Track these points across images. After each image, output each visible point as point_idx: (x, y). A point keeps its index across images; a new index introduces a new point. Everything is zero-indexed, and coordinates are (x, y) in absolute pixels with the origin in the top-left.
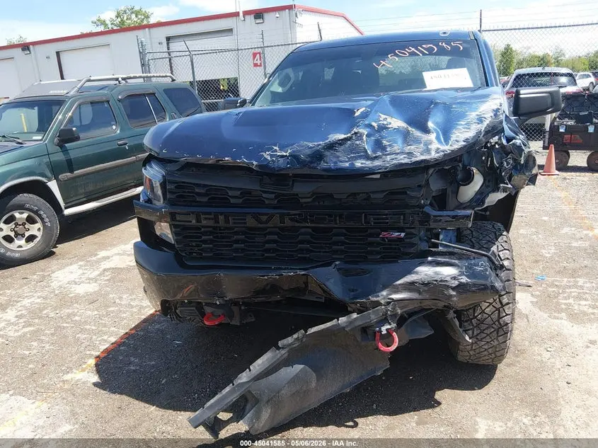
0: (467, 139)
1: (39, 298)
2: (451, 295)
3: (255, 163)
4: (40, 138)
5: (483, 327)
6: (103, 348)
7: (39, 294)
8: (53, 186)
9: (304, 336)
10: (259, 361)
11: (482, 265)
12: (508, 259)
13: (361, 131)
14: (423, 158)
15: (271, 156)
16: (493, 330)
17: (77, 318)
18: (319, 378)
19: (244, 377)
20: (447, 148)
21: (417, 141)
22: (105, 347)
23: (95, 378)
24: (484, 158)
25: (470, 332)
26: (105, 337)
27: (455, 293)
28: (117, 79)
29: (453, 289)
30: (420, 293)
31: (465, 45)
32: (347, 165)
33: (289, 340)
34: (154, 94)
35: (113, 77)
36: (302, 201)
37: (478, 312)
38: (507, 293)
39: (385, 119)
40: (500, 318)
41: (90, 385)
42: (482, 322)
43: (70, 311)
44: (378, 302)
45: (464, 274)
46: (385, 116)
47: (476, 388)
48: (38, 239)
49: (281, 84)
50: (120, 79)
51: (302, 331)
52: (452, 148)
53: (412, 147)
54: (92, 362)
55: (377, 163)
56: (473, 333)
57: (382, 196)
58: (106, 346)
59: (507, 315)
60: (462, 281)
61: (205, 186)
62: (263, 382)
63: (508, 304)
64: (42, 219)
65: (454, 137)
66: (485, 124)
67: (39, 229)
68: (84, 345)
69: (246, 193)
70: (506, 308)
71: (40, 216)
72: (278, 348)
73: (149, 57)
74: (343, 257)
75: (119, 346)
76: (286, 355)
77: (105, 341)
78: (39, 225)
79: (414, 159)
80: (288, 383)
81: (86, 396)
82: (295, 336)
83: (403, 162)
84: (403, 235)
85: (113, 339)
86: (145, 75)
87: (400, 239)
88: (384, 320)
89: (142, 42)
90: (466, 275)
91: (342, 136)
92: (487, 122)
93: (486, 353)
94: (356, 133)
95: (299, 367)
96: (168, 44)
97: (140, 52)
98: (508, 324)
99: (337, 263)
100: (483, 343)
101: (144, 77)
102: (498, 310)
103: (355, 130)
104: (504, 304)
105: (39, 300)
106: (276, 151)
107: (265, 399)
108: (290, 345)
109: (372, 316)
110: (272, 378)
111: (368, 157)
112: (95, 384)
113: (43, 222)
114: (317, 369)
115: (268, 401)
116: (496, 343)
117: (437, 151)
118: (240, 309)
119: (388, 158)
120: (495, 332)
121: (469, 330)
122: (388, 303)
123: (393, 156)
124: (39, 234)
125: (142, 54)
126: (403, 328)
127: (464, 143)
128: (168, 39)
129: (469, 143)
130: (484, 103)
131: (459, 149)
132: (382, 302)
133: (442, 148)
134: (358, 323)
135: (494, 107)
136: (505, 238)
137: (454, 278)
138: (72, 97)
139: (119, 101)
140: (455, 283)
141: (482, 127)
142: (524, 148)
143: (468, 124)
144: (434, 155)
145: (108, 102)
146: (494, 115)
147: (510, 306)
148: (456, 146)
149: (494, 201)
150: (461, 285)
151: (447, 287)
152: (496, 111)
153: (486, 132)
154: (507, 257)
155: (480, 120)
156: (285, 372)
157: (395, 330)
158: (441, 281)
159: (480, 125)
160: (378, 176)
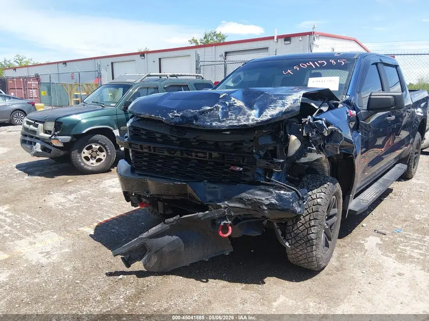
0: (272, 115)
1: (90, 191)
2: (264, 209)
3: (164, 118)
4: (114, 105)
5: (298, 239)
6: (105, 219)
7: (91, 189)
8: (116, 133)
9: (179, 219)
10: (154, 228)
11: (288, 194)
12: (321, 198)
13: (219, 106)
14: (245, 123)
15: (172, 115)
16: (303, 242)
17: (102, 203)
19: (145, 235)
20: (260, 119)
21: (244, 114)
22: (106, 219)
23: (92, 232)
24: (300, 130)
25: (290, 241)
26: (109, 215)
27: (266, 208)
29: (266, 205)
30: (245, 205)
31: (347, 62)
32: (209, 124)
33: (171, 220)
34: (187, 86)
35: (165, 74)
36: (193, 143)
37: (295, 228)
38: (315, 219)
39: (234, 101)
40: (308, 234)
41: (89, 234)
42: (297, 235)
43: (101, 200)
44: (220, 205)
46: (234, 99)
47: (294, 280)
48: (103, 161)
49: (233, 82)
50: (168, 76)
51: (179, 216)
52: (262, 119)
53: (241, 117)
54: (96, 224)
55: (223, 124)
56: (292, 242)
57: (230, 144)
58: (108, 218)
59: (313, 233)
60: (272, 201)
61: (146, 130)
62: (155, 241)
63: (314, 226)
64: (107, 150)
65: (264, 113)
66: (286, 107)
67: (104, 156)
68: (97, 216)
69: (163, 136)
70: (312, 228)
71: (106, 148)
72: (165, 223)
73: (201, 64)
74: (208, 178)
75: (114, 220)
76: (169, 228)
77: (109, 216)
78: (104, 153)
79: (240, 124)
80: (167, 244)
81: (83, 239)
82: (175, 218)
83: (234, 124)
84: (241, 169)
85: (113, 216)
86: (197, 75)
87: (240, 172)
88: (224, 218)
89: (198, 55)
90: (275, 199)
91: (209, 108)
92: (288, 106)
93: (301, 257)
94: (216, 107)
95: (175, 237)
96: (225, 56)
97: (196, 61)
98: (313, 239)
99: (205, 181)
100: (298, 250)
101: (196, 76)
102: (307, 228)
103: (216, 105)
104: (311, 225)
105: (90, 192)
106: (175, 113)
107: (154, 251)
108: (172, 222)
109: (216, 214)
110: (160, 239)
111: (220, 121)
112: (91, 235)
113: (107, 152)
114: (186, 243)
115: (155, 253)
116: (306, 251)
117: (253, 120)
118: (164, 204)
119: (229, 121)
120: (305, 244)
121: (290, 239)
122: (226, 208)
123: (231, 121)
124: (104, 159)
125: (197, 62)
126: (237, 226)
127: (270, 117)
128: (226, 53)
129: (273, 118)
130: (290, 95)
131: (267, 121)
132: (223, 206)
133: (256, 119)
134: (208, 216)
135: (295, 98)
136: (326, 185)
137: (267, 199)
138: (137, 84)
139: (165, 88)
140: (267, 202)
141: (284, 109)
142: (325, 126)
143: (276, 107)
144: (251, 122)
145: (158, 88)
146: (294, 103)
147: (316, 227)
148: (265, 118)
149: (312, 159)
150: (271, 204)
151: (262, 204)
152: (295, 101)
153: (286, 112)
154: (321, 196)
155: (283, 105)
156: (168, 239)
157: (230, 225)
158: (259, 200)
159: (283, 108)
160: (228, 133)
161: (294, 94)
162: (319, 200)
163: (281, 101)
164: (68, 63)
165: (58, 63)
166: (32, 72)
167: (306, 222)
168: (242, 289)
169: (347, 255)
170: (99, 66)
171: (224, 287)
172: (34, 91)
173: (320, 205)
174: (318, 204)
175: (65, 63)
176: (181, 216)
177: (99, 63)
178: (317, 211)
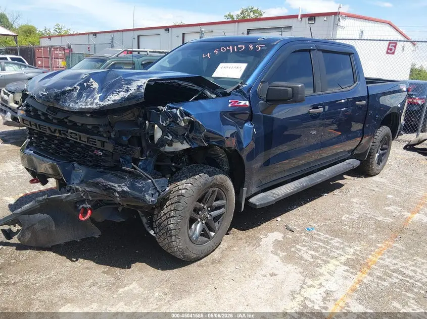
0: (115, 100)
2: (116, 196)
3: (36, 96)
9: (47, 199)
10: (27, 205)
11: (142, 183)
12: (187, 189)
13: (78, 86)
14: (90, 106)
15: (41, 94)
18: (57, 225)
19: (19, 211)
20: (102, 104)
21: (93, 97)
27: (118, 195)
28: (146, 52)
29: (118, 193)
30: (101, 190)
32: (68, 105)
33: (41, 198)
35: (145, 50)
38: (175, 210)
39: (92, 82)
40: (168, 224)
42: (160, 224)
45: (127, 186)
50: (148, 52)
51: (46, 196)
52: (104, 104)
53: (89, 100)
54: (22, 195)
59: (172, 224)
60: (124, 189)
61: (33, 107)
63: (173, 217)
65: (108, 98)
66: (129, 93)
69: (44, 114)
70: (171, 219)
72: (35, 201)
74: (77, 160)
76: (39, 206)
80: (39, 222)
82: (43, 197)
84: (101, 153)
87: (100, 156)
88: (83, 202)
91: (70, 88)
92: (131, 92)
94: (75, 87)
95: (46, 216)
98: (171, 230)
102: (168, 219)
104: (171, 216)
106: (44, 91)
107: (26, 226)
108: (41, 201)
110: (31, 216)
111: (75, 103)
112: (10, 204)
114: (54, 219)
115: (28, 228)
116: (167, 241)
117: (97, 104)
119: (79, 104)
122: (83, 191)
123: (81, 103)
127: (112, 102)
128: (249, 31)
129: (116, 103)
130: (136, 80)
131: (109, 106)
132: (80, 189)
133: (99, 103)
134: (70, 198)
135: (140, 84)
136: (197, 177)
137: (120, 186)
138: (112, 58)
139: (142, 64)
140: (120, 189)
141: (127, 95)
142: (179, 115)
143: (119, 91)
144: (94, 106)
145: (134, 64)
146: (137, 89)
147: (175, 218)
148: (107, 103)
149: (177, 149)
150: (123, 191)
151: (115, 191)
152: (139, 87)
153: (129, 98)
154: (187, 187)
155: (127, 91)
156: (39, 216)
157: (90, 209)
158: (112, 186)
159: (126, 93)
160: (89, 115)
161: (140, 80)
162: (183, 191)
163: (126, 86)
164: (97, 35)
165: (89, 34)
166: (65, 42)
167: (168, 212)
168: (104, 272)
169: (235, 249)
170: (112, 39)
171: (87, 268)
172: (60, 60)
173: (183, 196)
174: (182, 195)
175: (95, 34)
176: (49, 196)
177: (112, 36)
178: (179, 202)
